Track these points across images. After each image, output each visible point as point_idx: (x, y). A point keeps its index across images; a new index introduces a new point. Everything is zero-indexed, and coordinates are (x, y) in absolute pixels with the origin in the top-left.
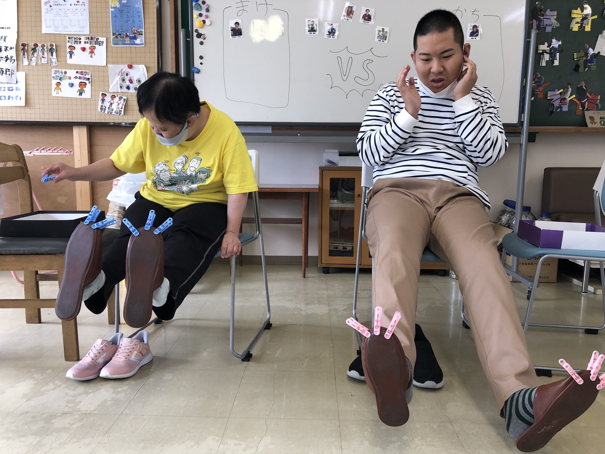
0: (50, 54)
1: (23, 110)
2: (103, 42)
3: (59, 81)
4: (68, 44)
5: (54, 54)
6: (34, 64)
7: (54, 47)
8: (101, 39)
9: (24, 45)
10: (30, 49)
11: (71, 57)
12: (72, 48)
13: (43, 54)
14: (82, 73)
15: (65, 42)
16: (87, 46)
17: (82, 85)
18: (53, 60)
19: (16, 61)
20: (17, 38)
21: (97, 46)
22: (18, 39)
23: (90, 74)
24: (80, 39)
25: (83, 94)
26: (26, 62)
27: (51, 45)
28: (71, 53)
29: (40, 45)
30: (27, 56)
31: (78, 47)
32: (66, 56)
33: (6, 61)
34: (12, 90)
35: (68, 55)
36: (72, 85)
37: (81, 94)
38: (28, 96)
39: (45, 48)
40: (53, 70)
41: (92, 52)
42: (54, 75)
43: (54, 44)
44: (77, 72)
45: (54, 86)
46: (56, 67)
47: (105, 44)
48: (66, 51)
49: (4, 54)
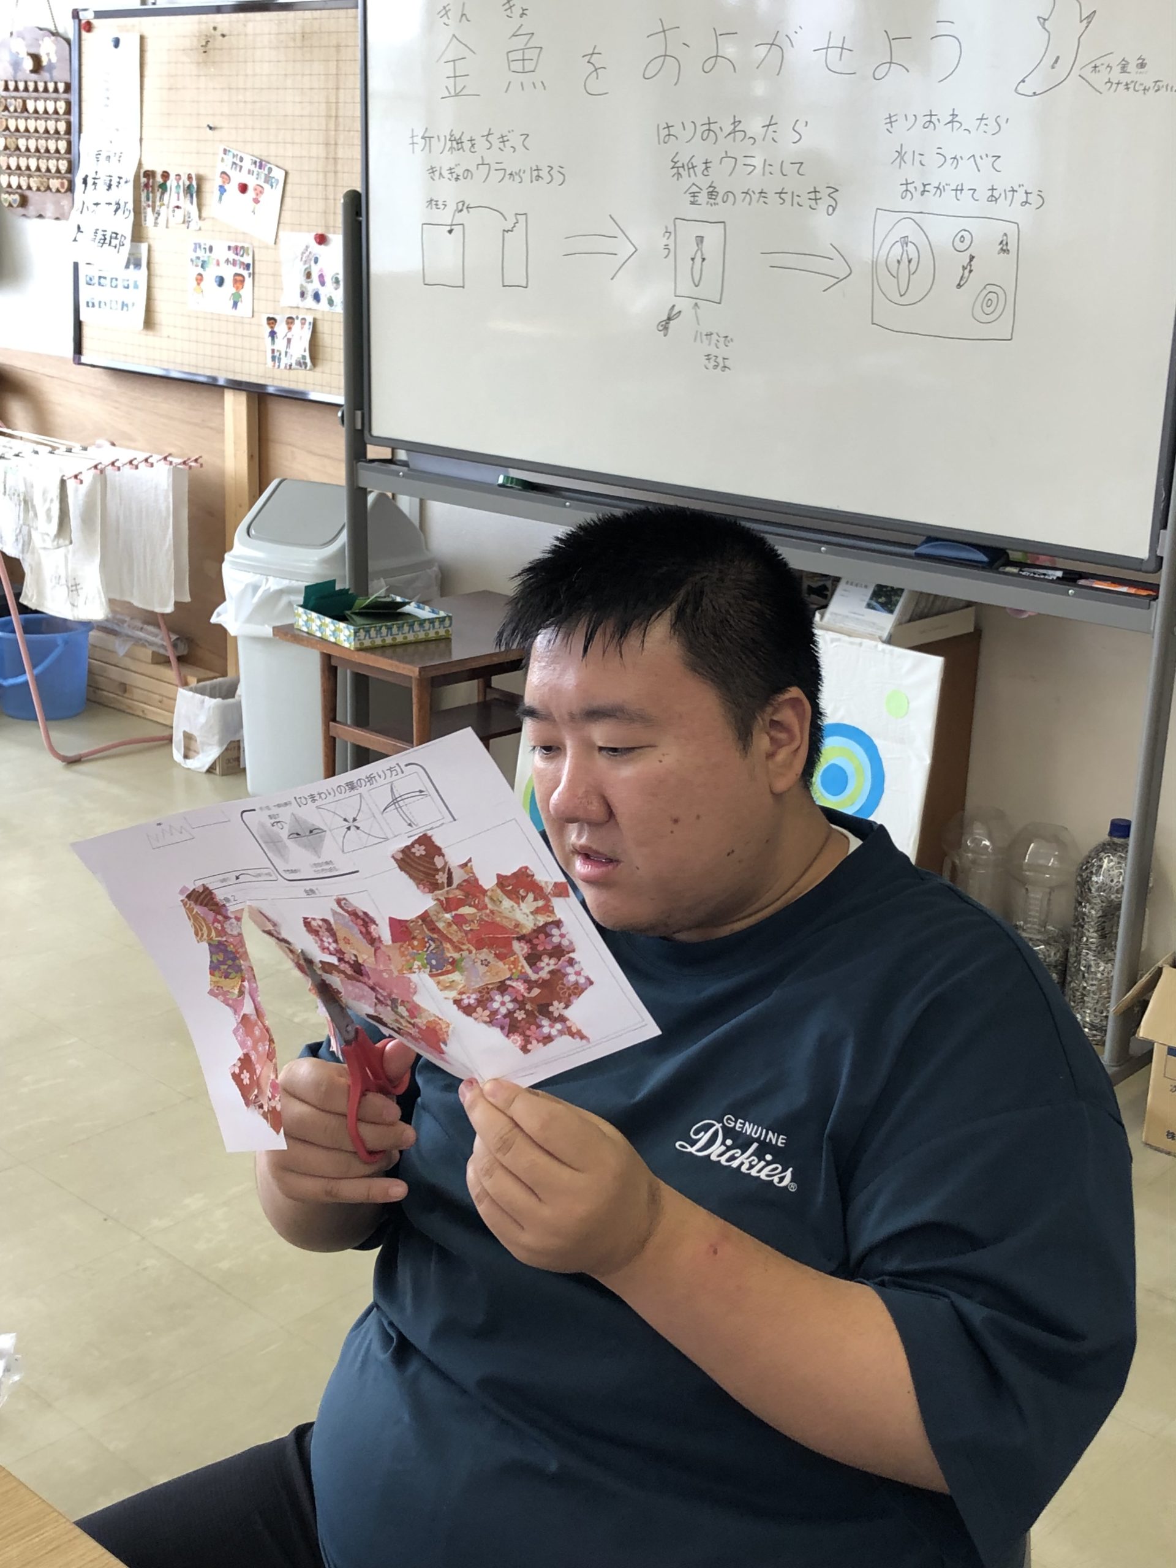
0: (188, 199)
1: (143, 338)
3: (200, 269)
4: (220, 170)
5: (194, 199)
7: (194, 182)
9: (149, 174)
10: (157, 186)
12: (226, 178)
13: (178, 198)
14: (236, 250)
15: (214, 167)
16: (251, 182)
17: (239, 280)
18: (193, 215)
23: (250, 253)
24: (242, 159)
25: (239, 304)
26: (150, 218)
27: (189, 177)
28: (222, 192)
29: (171, 175)
30: (153, 202)
31: (235, 179)
33: (116, 211)
36: (220, 282)
37: (235, 305)
38: (151, 303)
39: (181, 183)
43: (193, 175)
44: (229, 248)
45: (192, 282)
49: (115, 195)
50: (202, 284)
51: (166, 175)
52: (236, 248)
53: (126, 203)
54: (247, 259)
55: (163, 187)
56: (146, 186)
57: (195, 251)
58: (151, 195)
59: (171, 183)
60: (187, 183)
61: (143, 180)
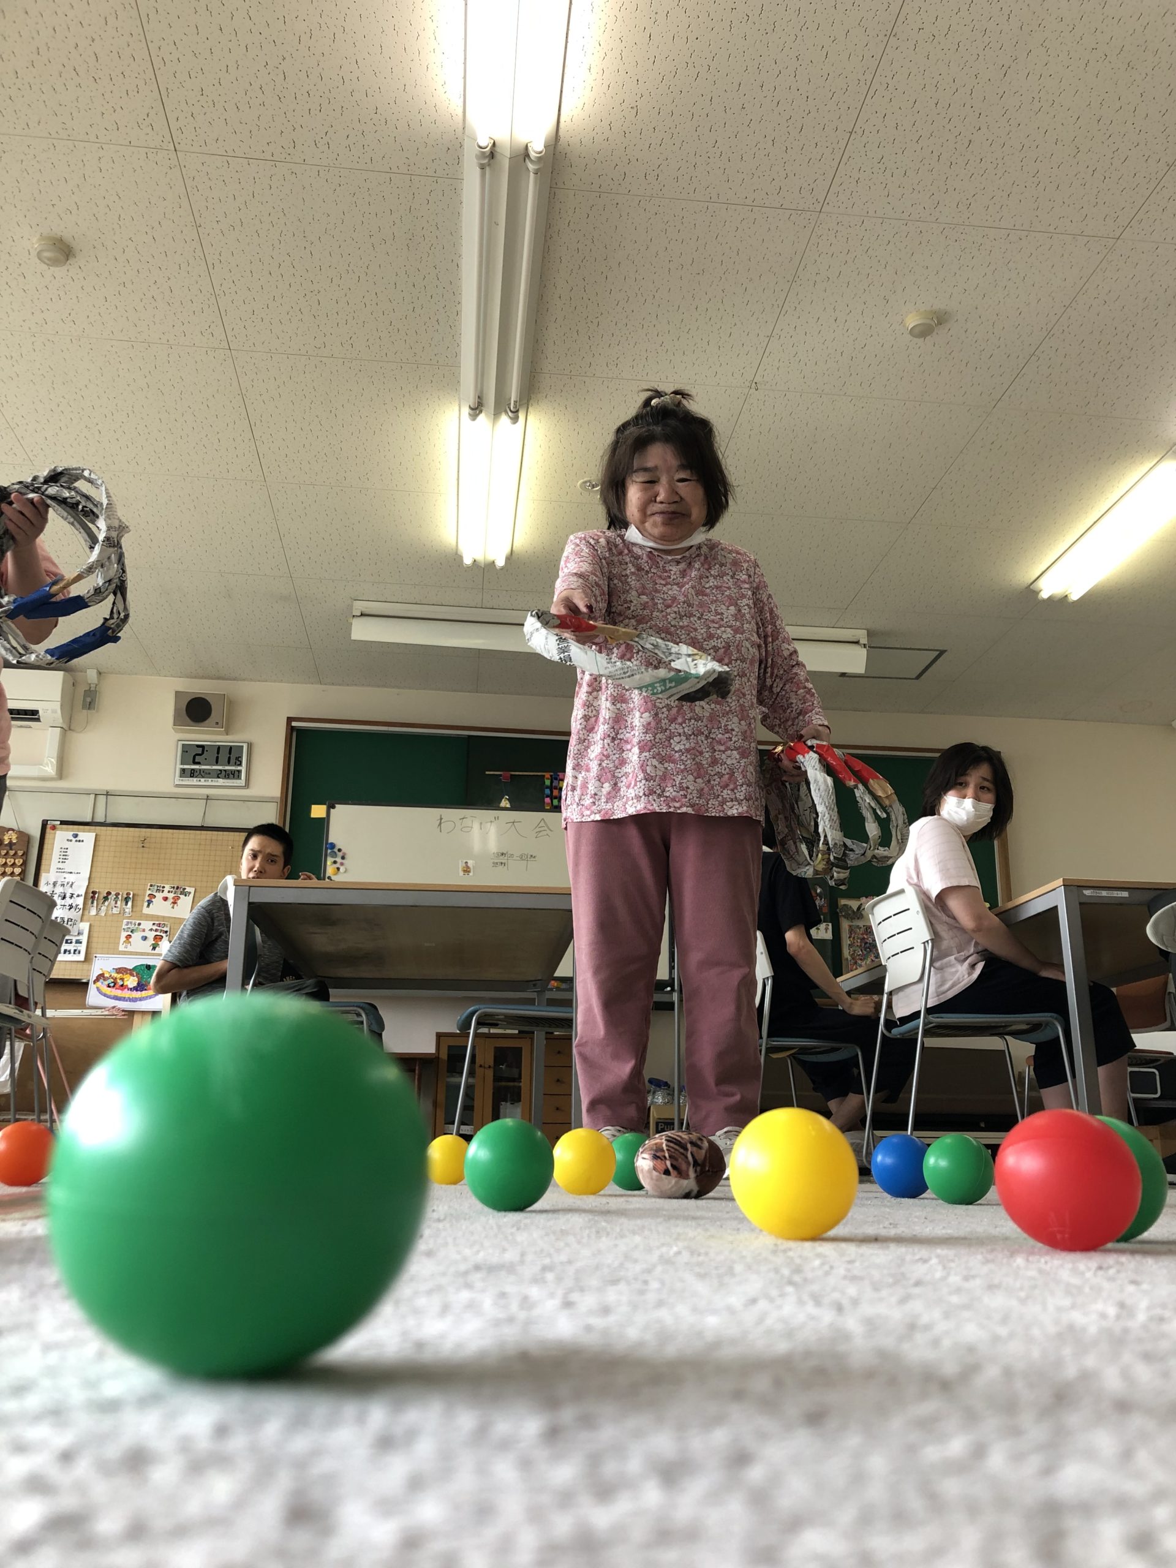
0: (124, 903)
1: (80, 966)
2: (190, 893)
3: (130, 933)
4: (149, 892)
5: (130, 903)
6: (103, 914)
7: (131, 896)
8: (188, 889)
9: (94, 893)
10: (102, 897)
11: (148, 906)
12: (152, 896)
13: (116, 903)
14: (159, 925)
15: (145, 890)
16: (171, 896)
17: (158, 938)
18: (127, 910)
19: (81, 911)
20: (87, 884)
21: (182, 897)
22: (88, 886)
23: (169, 926)
24: (164, 887)
25: (157, 948)
26: (93, 912)
27: (127, 894)
28: (149, 902)
29: (113, 893)
30: (97, 904)
31: (159, 896)
32: (143, 906)
33: (70, 909)
34: (71, 943)
35: (146, 904)
36: (145, 938)
37: (154, 948)
38: (89, 949)
39: (120, 897)
40: (125, 921)
41: (174, 903)
42: (124, 927)
43: (132, 893)
44: (154, 924)
45: (123, 939)
46: (129, 918)
47: (192, 895)
48: (143, 901)
49: (68, 901)
50: (130, 940)
51: (109, 893)
52: (160, 924)
53: (77, 905)
54: (165, 929)
55: (106, 898)
56: (92, 897)
57: (127, 924)
58: (95, 902)
59: (112, 897)
60: (125, 896)
61: (91, 895)
